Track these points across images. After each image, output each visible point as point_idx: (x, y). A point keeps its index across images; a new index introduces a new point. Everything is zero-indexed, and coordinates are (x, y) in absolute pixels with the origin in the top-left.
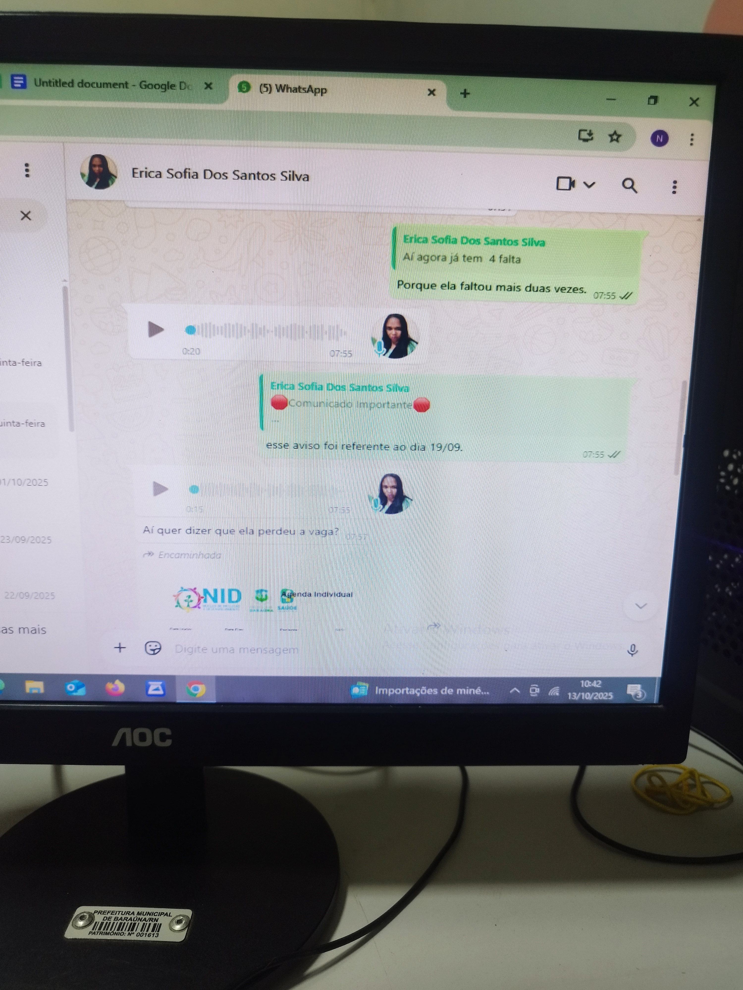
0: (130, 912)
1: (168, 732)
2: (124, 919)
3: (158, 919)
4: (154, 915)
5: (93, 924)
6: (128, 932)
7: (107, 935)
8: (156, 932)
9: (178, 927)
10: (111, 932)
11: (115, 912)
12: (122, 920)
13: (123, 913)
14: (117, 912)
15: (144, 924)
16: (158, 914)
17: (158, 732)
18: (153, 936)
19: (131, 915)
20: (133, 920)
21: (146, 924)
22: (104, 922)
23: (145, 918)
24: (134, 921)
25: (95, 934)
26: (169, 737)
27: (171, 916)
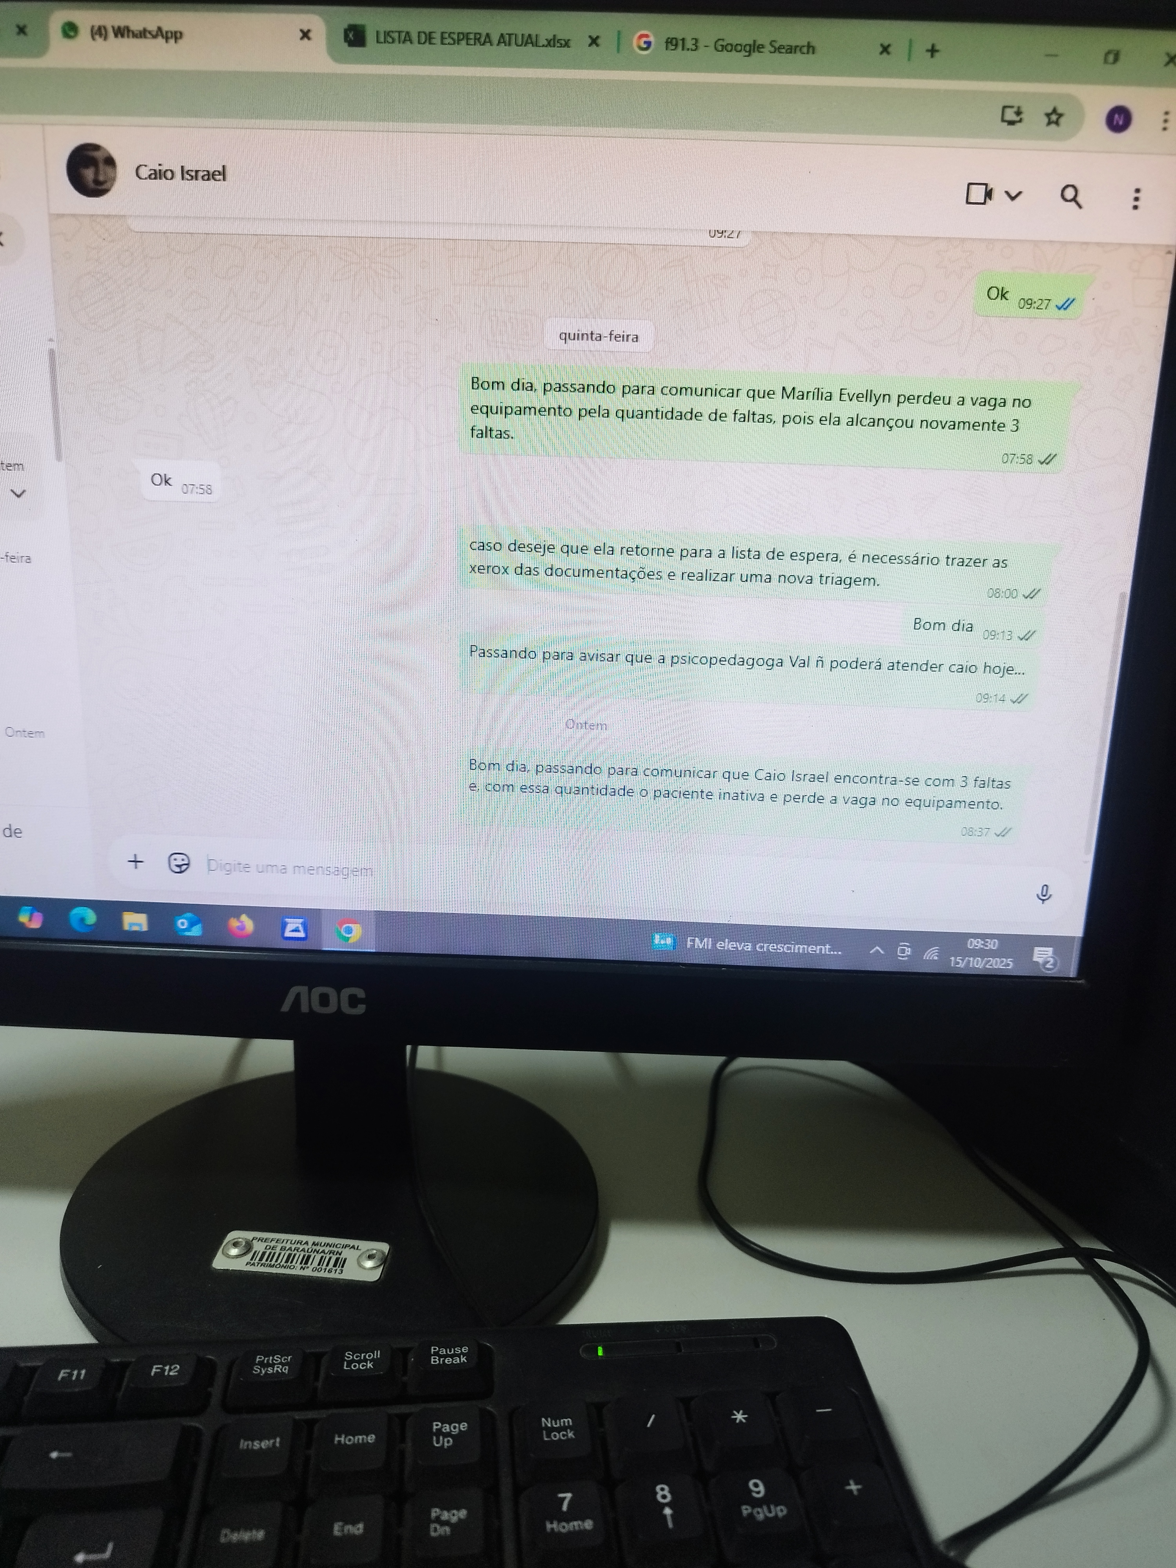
0: (302, 1242)
1: (360, 993)
2: (294, 1250)
3: (341, 1252)
4: (336, 1247)
5: (251, 1254)
6: (301, 1266)
7: (271, 1267)
8: (339, 1267)
9: (369, 1264)
10: (277, 1263)
11: (282, 1240)
12: (291, 1250)
13: (293, 1242)
14: (284, 1240)
15: (322, 1257)
16: (342, 1246)
17: (346, 992)
18: (335, 1273)
19: (304, 1244)
20: (306, 1251)
21: (324, 1258)
22: (266, 1252)
23: (323, 1252)
24: (308, 1252)
25: (255, 1266)
26: (361, 1001)
27: (360, 1250)
